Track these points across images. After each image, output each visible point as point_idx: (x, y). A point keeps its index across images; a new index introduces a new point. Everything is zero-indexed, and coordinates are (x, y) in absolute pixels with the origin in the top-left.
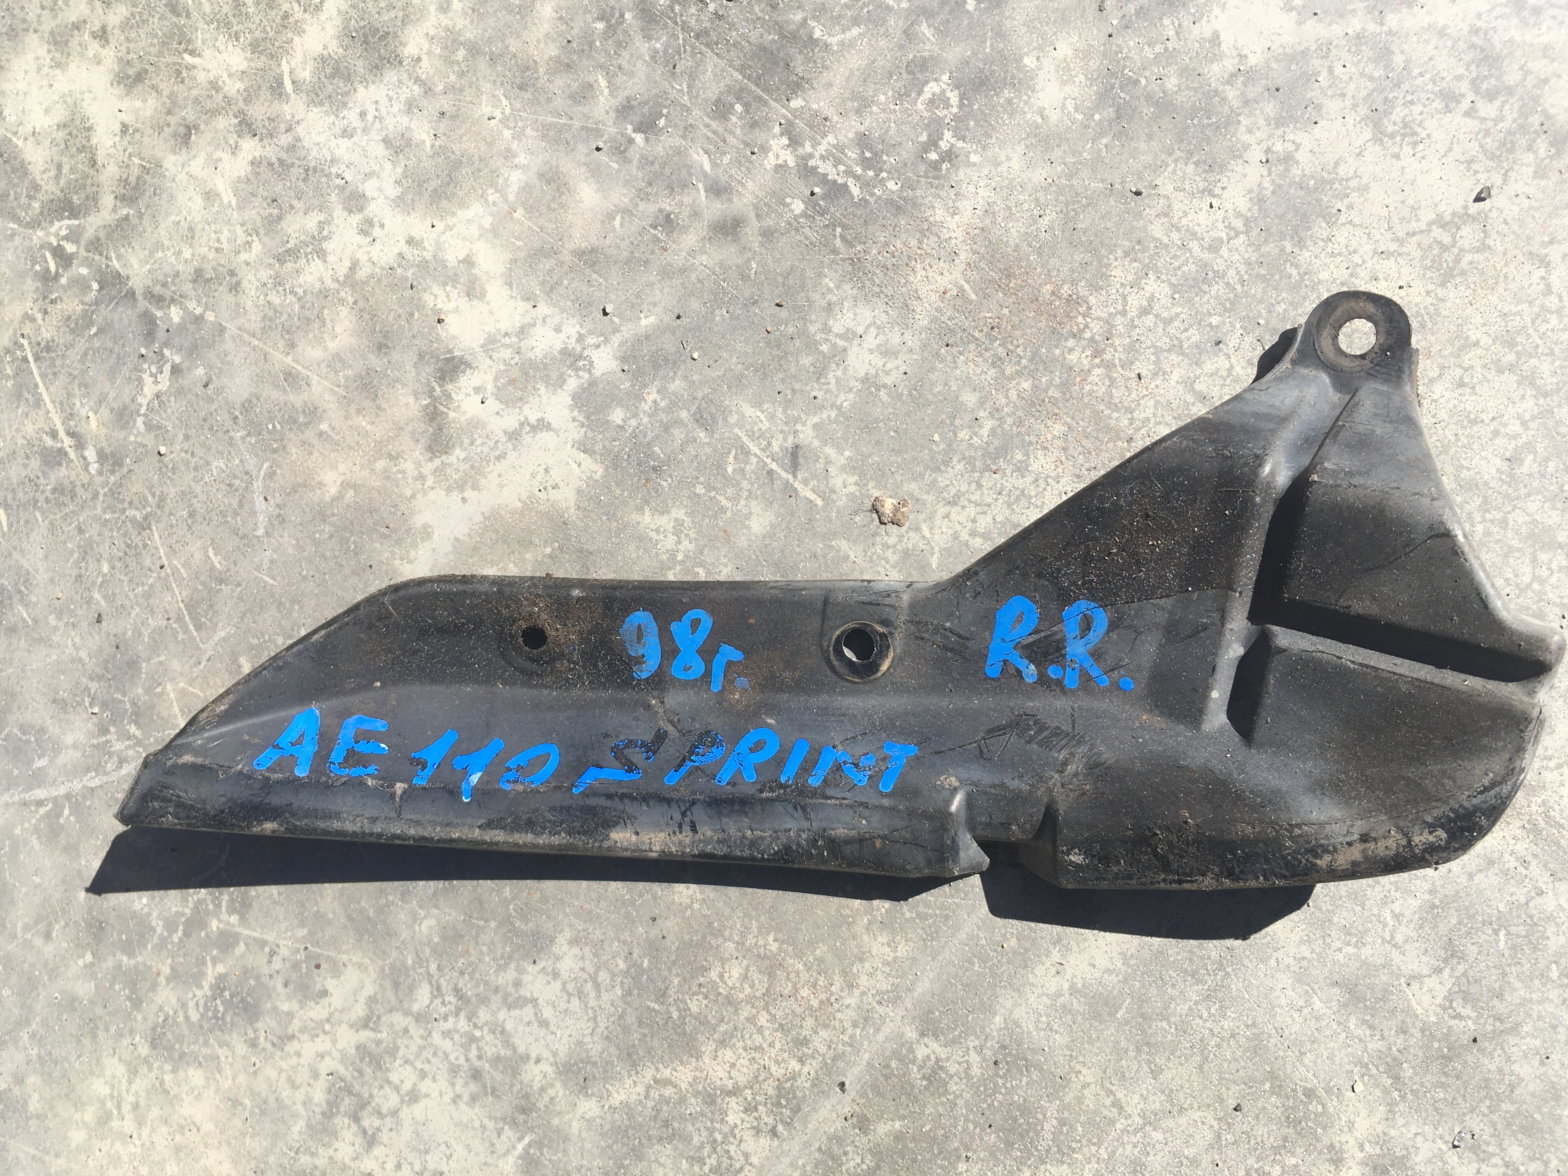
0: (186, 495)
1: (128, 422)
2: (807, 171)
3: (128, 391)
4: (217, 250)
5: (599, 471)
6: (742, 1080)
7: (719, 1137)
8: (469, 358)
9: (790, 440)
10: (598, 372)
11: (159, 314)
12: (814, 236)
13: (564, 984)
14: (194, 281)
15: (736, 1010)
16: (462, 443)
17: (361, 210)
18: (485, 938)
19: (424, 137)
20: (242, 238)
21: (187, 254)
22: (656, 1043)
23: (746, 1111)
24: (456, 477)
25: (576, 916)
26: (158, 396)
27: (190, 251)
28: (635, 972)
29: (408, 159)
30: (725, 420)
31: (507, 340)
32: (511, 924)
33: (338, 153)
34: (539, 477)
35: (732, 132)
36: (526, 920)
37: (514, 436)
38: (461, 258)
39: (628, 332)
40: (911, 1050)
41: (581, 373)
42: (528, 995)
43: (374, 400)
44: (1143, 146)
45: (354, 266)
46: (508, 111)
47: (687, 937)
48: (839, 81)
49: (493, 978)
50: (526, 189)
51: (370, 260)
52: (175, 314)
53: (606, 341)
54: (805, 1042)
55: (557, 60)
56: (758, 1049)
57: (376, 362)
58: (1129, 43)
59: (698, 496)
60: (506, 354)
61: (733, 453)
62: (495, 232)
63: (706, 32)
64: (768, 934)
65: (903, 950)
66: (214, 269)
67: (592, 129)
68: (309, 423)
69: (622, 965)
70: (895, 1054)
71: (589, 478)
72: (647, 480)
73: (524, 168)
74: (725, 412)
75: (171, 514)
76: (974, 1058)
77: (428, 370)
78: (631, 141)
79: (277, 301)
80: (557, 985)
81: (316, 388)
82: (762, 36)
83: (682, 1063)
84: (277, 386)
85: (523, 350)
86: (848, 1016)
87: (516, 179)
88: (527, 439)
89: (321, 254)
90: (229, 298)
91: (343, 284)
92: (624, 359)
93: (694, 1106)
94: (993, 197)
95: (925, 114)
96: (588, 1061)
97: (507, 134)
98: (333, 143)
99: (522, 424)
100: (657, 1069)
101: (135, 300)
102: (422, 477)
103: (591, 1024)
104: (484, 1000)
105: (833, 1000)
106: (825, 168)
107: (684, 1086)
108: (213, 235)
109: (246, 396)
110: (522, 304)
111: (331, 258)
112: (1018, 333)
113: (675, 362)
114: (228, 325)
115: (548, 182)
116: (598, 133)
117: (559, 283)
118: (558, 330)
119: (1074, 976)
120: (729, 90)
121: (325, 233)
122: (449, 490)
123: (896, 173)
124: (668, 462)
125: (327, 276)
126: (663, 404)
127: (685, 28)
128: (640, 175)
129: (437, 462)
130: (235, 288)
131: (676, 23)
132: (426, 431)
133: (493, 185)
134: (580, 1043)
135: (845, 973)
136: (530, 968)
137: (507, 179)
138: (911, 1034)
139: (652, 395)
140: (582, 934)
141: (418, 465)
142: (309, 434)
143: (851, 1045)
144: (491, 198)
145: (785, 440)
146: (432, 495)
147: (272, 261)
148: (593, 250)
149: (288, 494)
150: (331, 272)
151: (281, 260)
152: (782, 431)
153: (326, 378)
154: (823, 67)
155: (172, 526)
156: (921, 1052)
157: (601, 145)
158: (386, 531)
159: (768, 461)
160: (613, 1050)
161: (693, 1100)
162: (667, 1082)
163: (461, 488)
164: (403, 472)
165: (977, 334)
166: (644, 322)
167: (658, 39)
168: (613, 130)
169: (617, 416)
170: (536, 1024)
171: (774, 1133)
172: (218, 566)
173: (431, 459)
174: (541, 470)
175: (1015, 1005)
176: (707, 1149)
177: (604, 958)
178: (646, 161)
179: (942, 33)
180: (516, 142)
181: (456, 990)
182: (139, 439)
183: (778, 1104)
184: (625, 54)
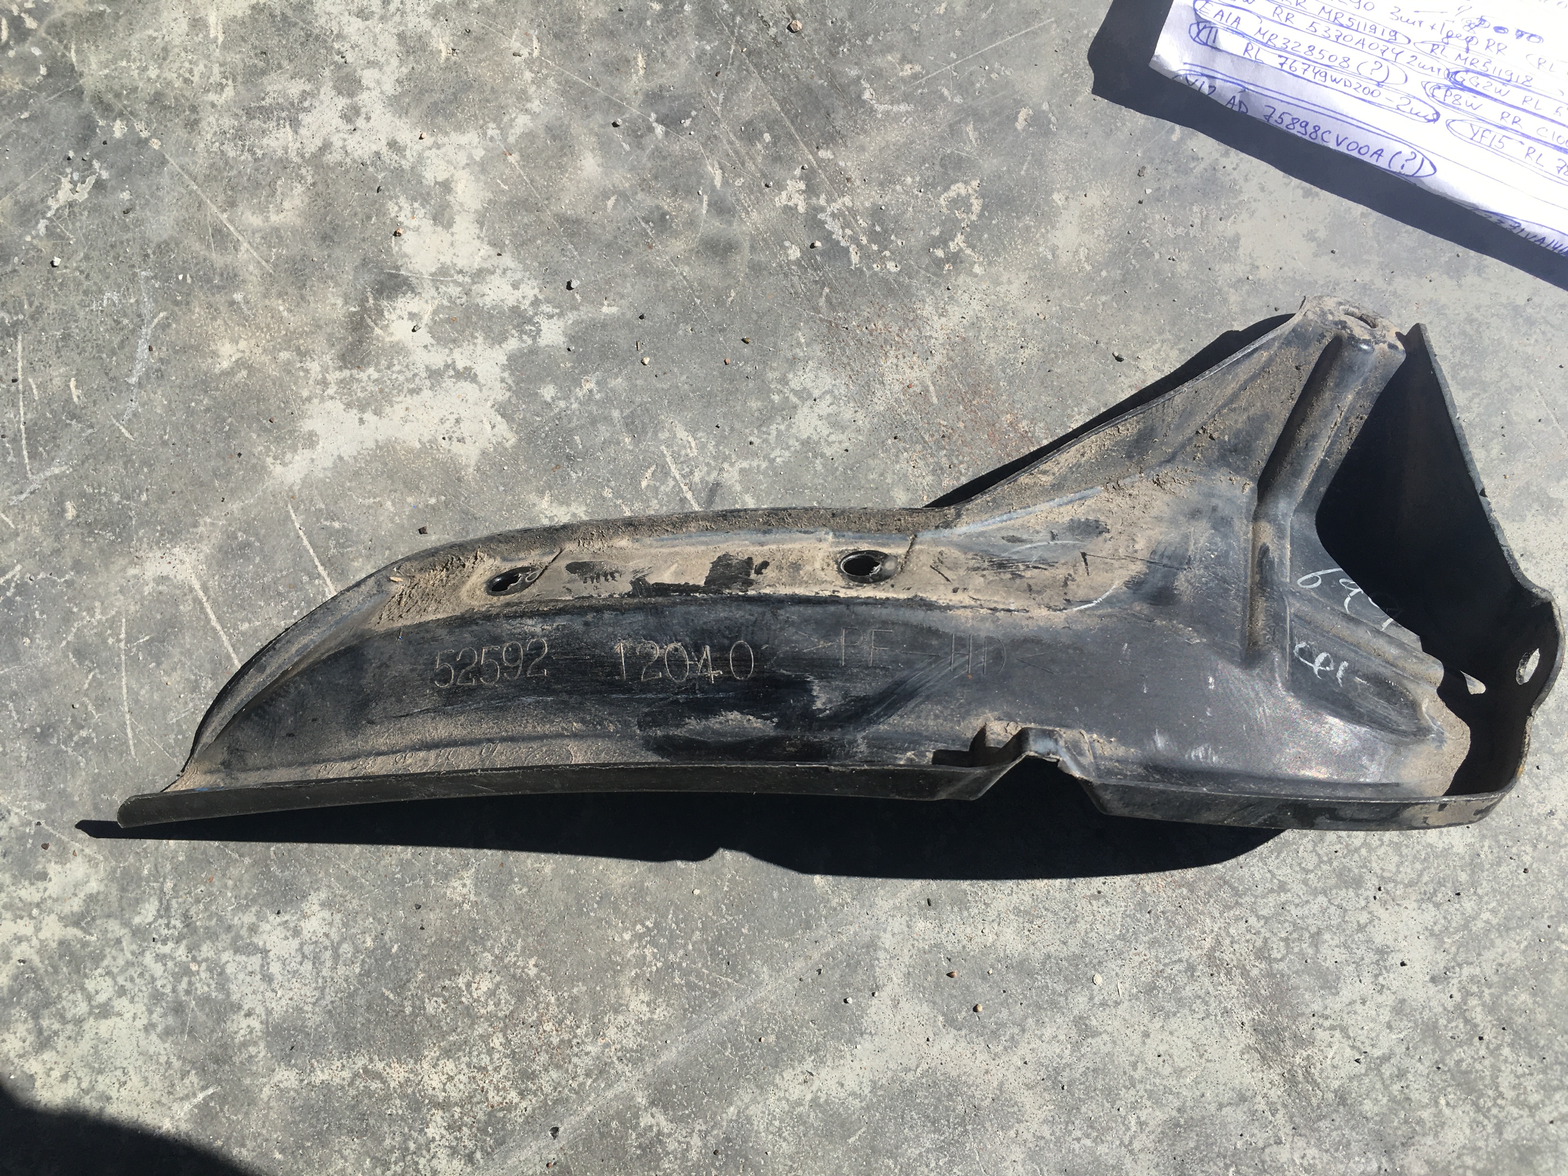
0: (66, 316)
1: (29, 221)
2: (813, 221)
3: (40, 189)
4: (186, 81)
5: (512, 440)
6: (455, 1095)
7: (412, 1146)
9: (714, 474)
10: (542, 342)
12: (801, 288)
13: (302, 945)
14: (151, 103)
15: (473, 1023)
16: (377, 365)
17: (351, 95)
18: (234, 871)
19: (442, 47)
20: (216, 77)
21: (153, 73)
22: (378, 1033)
23: (449, 1128)
24: (361, 395)
25: (338, 879)
26: (71, 205)
27: (157, 72)
28: (381, 952)
29: (417, 62)
30: (655, 433)
31: (460, 278)
32: (267, 866)
33: (346, 30)
34: (448, 425)
35: (752, 158)
36: (284, 867)
37: (435, 375)
38: (439, 179)
39: (586, 313)
40: (636, 1116)
41: (525, 337)
42: (261, 944)
43: (300, 288)
44: (1138, 316)
45: (326, 146)
46: (536, 53)
47: (447, 935)
48: (872, 147)
49: (229, 916)
50: (529, 136)
51: (344, 147)
52: (119, 129)
53: (561, 315)
54: (532, 1076)
55: (602, 23)
56: (483, 1069)
57: (316, 252)
58: (1156, 216)
59: (604, 499)
60: (454, 291)
61: (653, 468)
62: (483, 167)
63: (759, 53)
64: (531, 956)
65: (660, 1013)
66: (176, 98)
67: (616, 104)
68: (224, 288)
69: (369, 943)
70: (619, 1116)
71: (499, 443)
72: (558, 466)
73: (534, 115)
74: (658, 427)
75: (43, 329)
76: (696, 1141)
77: (367, 277)
78: (651, 129)
79: (231, 154)
80: (295, 943)
81: (242, 255)
82: (812, 77)
83: (399, 1061)
84: (202, 239)
85: (473, 293)
86: (583, 1063)
87: (522, 122)
88: (448, 383)
89: (295, 124)
90: (181, 133)
91: (308, 162)
92: (572, 339)
93: (397, 1107)
94: (984, 314)
95: (945, 210)
96: (302, 1029)
97: (528, 75)
98: (346, 18)
99: (447, 366)
100: (371, 1060)
101: (82, 100)
102: (325, 383)
103: (317, 994)
104: (211, 935)
105: (574, 1042)
106: (833, 226)
107: (392, 1084)
108: (187, 65)
109: (165, 236)
110: (487, 247)
111: (303, 131)
112: (966, 449)
113: (624, 360)
114: (171, 160)
115: (554, 138)
116: (620, 110)
117: (532, 240)
118: (515, 286)
119: (819, 1090)
120: (764, 116)
121: (306, 104)
122: (349, 406)
123: (899, 256)
124: (585, 454)
125: (293, 147)
126: (598, 396)
127: (740, 41)
128: (649, 165)
129: (346, 373)
130: (192, 125)
131: (733, 33)
132: (345, 339)
133: (497, 120)
134: (299, 1010)
135: (595, 1019)
136: (272, 918)
137: (512, 120)
138: (641, 1099)
139: (589, 384)
140: (338, 899)
141: (325, 369)
142: (220, 299)
143: (577, 1093)
144: (490, 132)
145: (708, 473)
146: (329, 404)
147: (240, 112)
148: (577, 221)
149: (176, 352)
150: (298, 145)
151: (250, 114)
152: (708, 464)
153: (257, 249)
154: (862, 129)
155: (40, 342)
156: (645, 1120)
157: (619, 122)
158: (268, 425)
159: (685, 488)
160: (331, 1026)
161: (398, 1102)
162: (378, 1076)
163: (362, 409)
164: (307, 371)
165: (927, 437)
166: (605, 309)
167: (709, 42)
168: (635, 112)
169: (548, 392)
170: (259, 976)
171: (470, 1158)
172: (76, 399)
173: (340, 369)
174: (452, 419)
175: (754, 1101)
176: (397, 1154)
177: (353, 931)
178: (659, 154)
179: (985, 140)
180: (534, 88)
181: (186, 916)
182: (35, 242)
183: (484, 1131)
184: (673, 44)
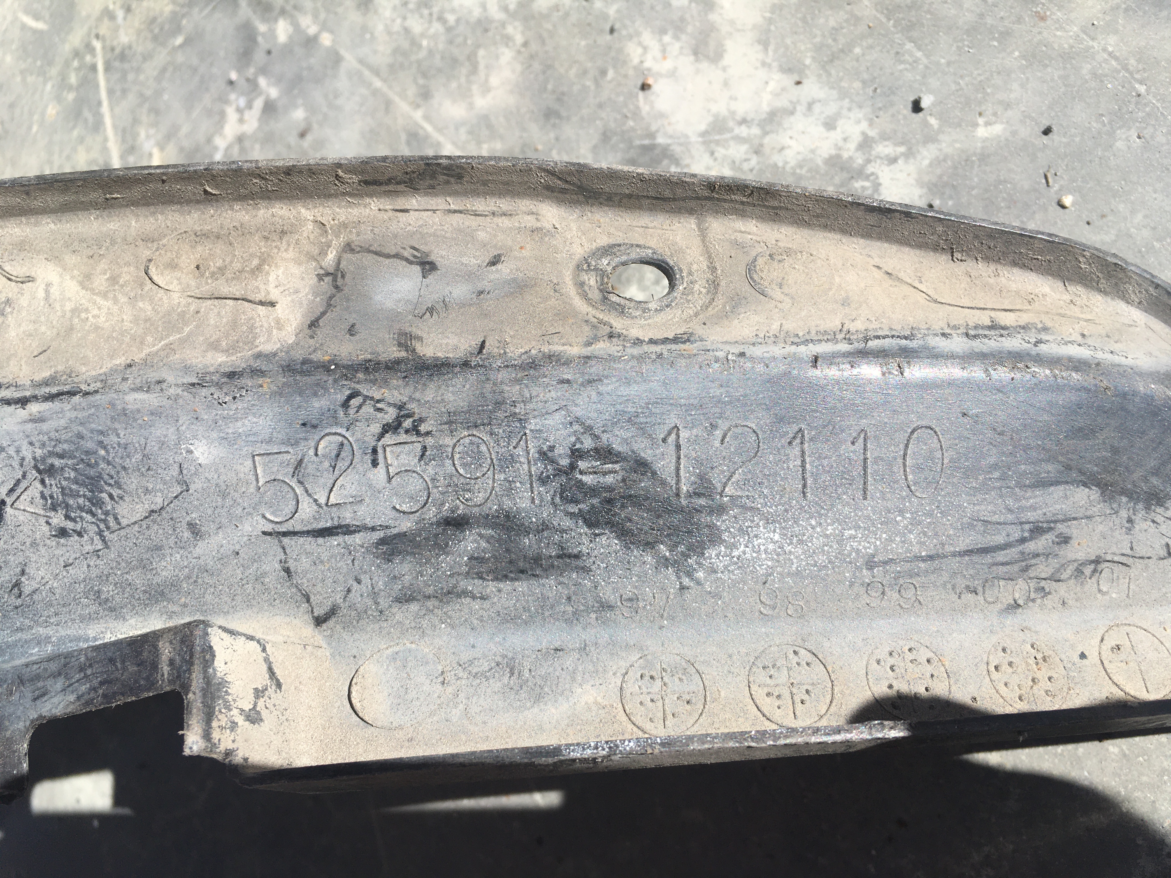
8: (677, 149)
11: (262, 28)
